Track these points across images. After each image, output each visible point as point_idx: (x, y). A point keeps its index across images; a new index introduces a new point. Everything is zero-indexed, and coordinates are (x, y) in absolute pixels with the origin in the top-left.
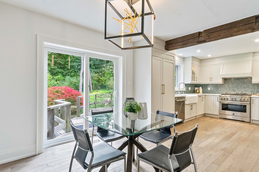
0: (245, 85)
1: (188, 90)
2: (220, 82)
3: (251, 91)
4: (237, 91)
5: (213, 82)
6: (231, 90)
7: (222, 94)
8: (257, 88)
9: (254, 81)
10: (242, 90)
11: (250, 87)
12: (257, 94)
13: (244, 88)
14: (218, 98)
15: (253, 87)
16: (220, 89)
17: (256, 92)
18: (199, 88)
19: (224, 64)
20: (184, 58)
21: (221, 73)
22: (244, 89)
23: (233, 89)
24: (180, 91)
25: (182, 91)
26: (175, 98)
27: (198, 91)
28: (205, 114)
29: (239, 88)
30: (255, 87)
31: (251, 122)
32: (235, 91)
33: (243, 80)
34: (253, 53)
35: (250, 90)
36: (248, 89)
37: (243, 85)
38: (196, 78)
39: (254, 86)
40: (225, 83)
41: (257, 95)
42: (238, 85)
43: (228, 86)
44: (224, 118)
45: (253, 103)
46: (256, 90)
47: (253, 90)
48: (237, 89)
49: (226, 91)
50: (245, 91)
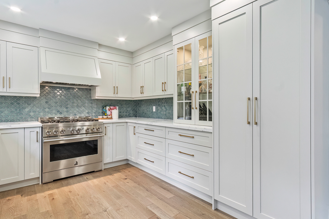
0: (79, 101)
3: (88, 113)
4: (65, 113)
5: (12, 90)
6: (54, 112)
8: (95, 106)
10: (75, 111)
11: (86, 105)
13: (78, 106)
15: (90, 105)
17: (95, 113)
19: (47, 49)
22: (77, 110)
23: (59, 108)
29: (68, 106)
30: (93, 105)
31: (103, 170)
32: (61, 113)
34: (100, 45)
35: (87, 111)
36: (83, 108)
37: (75, 101)
39: (91, 103)
43: (46, 102)
44: (54, 181)
46: (94, 111)
47: (90, 111)
48: (65, 110)
49: (42, 114)
50: (80, 113)
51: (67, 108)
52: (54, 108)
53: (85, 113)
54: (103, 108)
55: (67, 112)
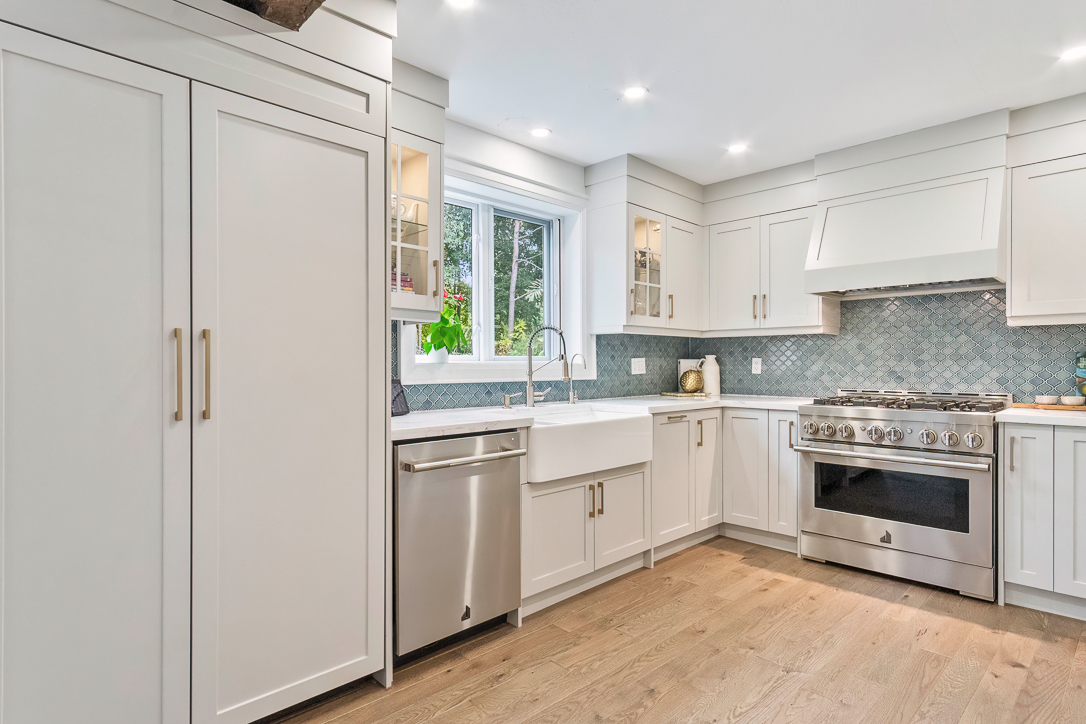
0: (964, 337)
1: (628, 373)
2: (813, 318)
3: (1001, 381)
4: (913, 379)
5: (768, 324)
6: (879, 374)
7: (817, 402)
8: (1036, 356)
9: (1020, 310)
10: (948, 374)
11: (993, 351)
12: (1040, 399)
13: (957, 357)
14: (792, 423)
15: (1011, 350)
16: (815, 368)
17: (1033, 382)
18: (701, 366)
19: (829, 204)
20: (587, 169)
21: (811, 262)
22: (956, 368)
23: (892, 363)
24: (539, 386)
25: (549, 383)
26: (396, 443)
27: (690, 383)
28: (722, 525)
29: (925, 357)
30: (1025, 350)
31: (1001, 602)
32: (900, 379)
33: (948, 304)
34: (1015, 114)
35: (995, 374)
36: (979, 362)
37: (948, 339)
38: (671, 297)
39: (1018, 345)
40: (843, 328)
41: (1036, 406)
42: (920, 339)
43: (861, 347)
44: (829, 563)
45: (1012, 468)
46: (1029, 375)
47: (1010, 374)
48: (913, 368)
49: (847, 379)
50: (966, 380)
51: (919, 363)
52: (879, 363)
53: (985, 380)
54: (1078, 359)
55: (921, 375)
